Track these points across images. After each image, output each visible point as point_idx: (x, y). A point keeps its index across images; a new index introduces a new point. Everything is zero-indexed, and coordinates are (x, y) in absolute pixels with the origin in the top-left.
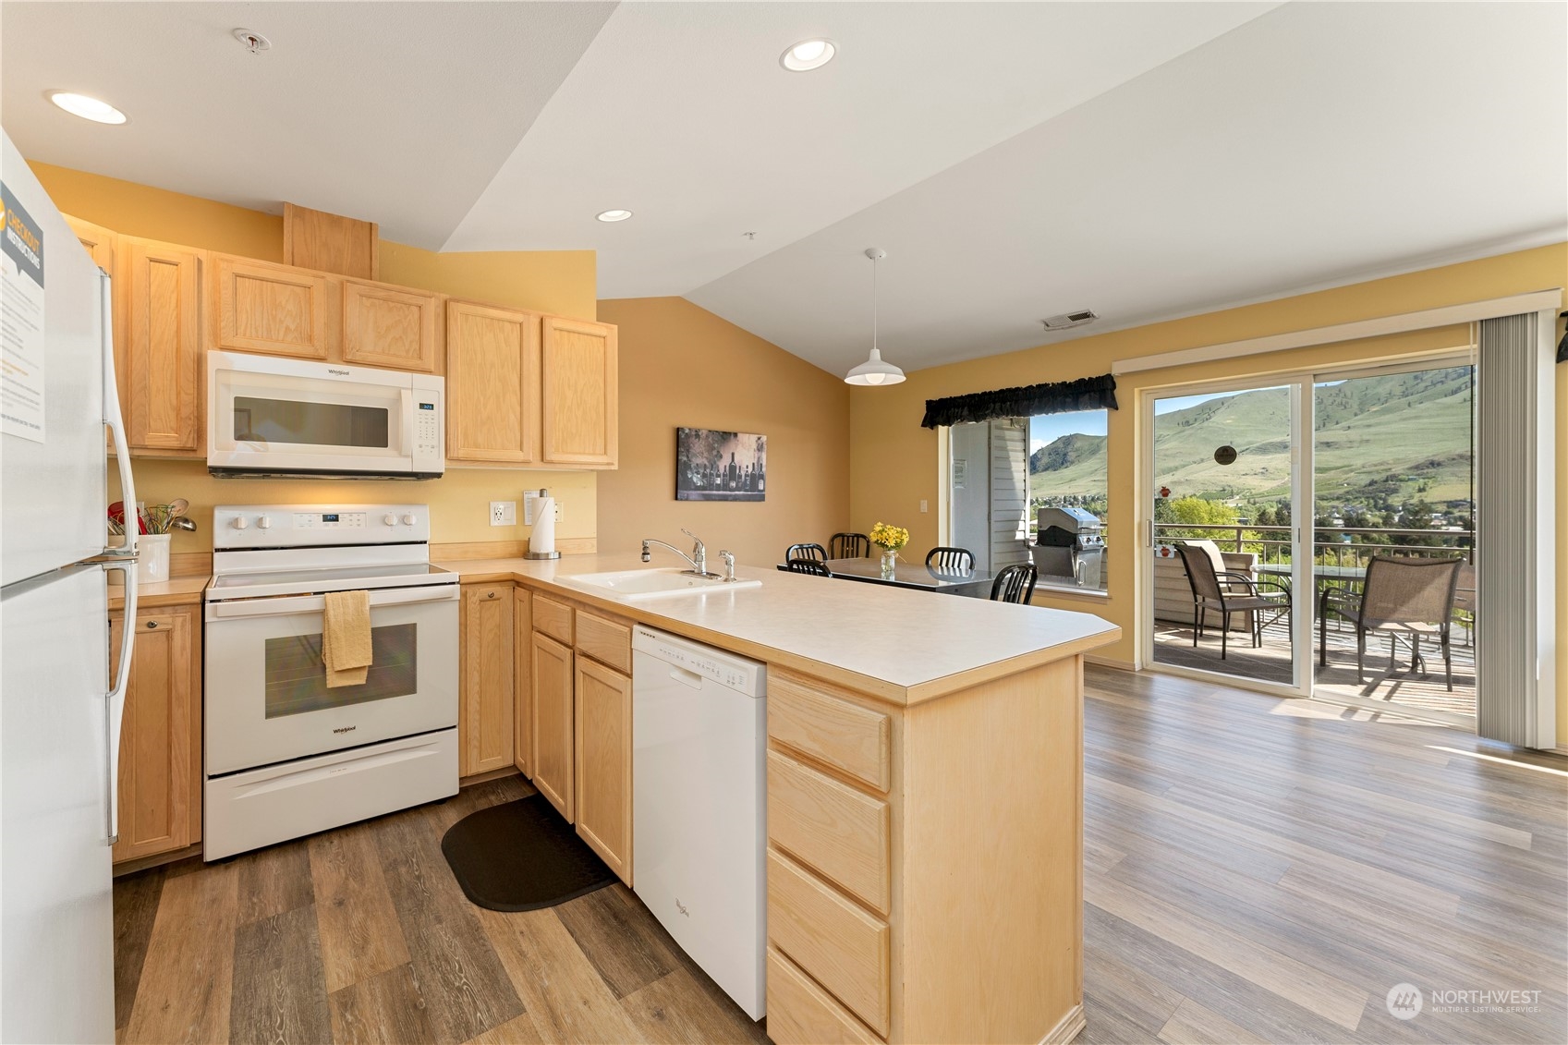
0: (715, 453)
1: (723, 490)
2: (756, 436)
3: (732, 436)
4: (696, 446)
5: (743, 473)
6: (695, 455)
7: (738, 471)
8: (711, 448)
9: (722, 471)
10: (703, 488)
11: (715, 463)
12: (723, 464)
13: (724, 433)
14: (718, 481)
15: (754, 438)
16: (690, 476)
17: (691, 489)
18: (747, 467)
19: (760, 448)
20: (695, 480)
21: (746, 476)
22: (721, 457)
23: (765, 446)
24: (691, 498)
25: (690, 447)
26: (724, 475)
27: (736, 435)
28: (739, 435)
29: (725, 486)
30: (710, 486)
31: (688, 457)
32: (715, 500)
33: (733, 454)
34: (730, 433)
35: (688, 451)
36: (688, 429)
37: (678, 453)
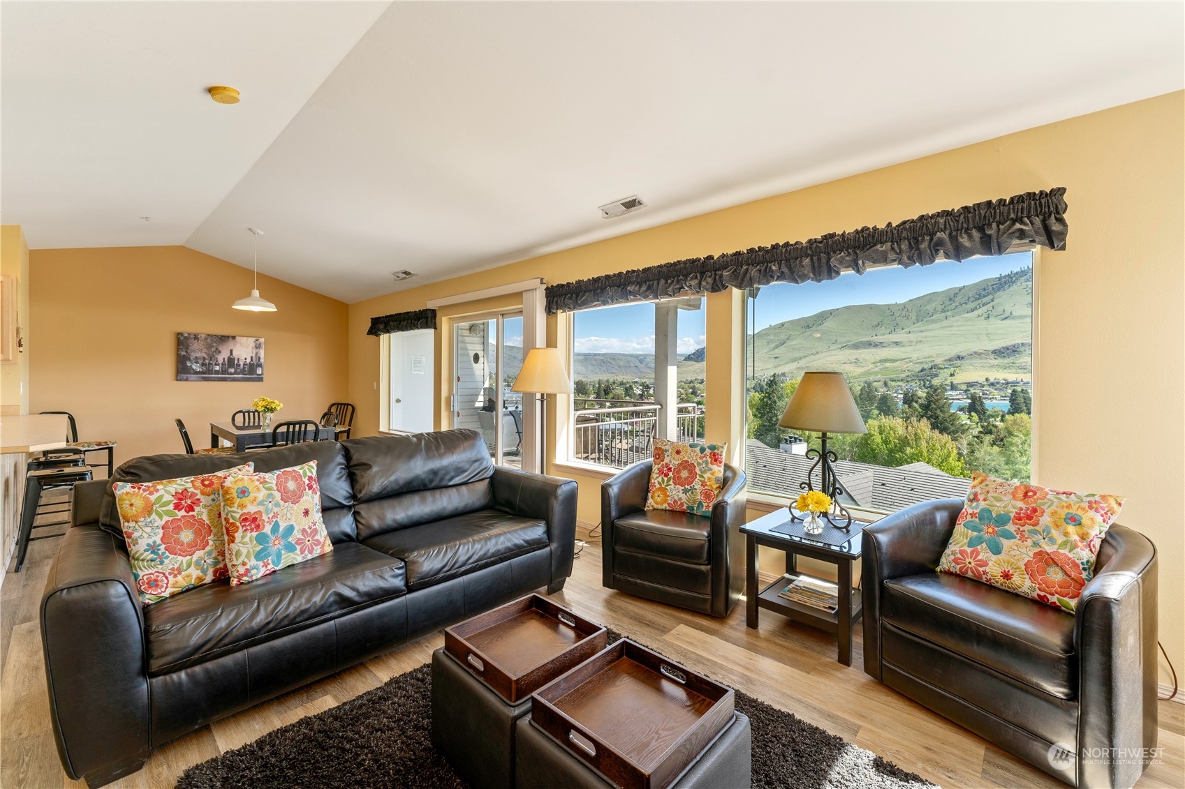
0: (213, 349)
1: (222, 374)
2: (254, 339)
3: (231, 339)
4: (195, 345)
5: (241, 363)
6: (195, 351)
7: (236, 362)
8: (209, 347)
9: (220, 361)
10: (203, 373)
11: (214, 356)
12: (223, 356)
13: (222, 336)
14: (217, 368)
15: (251, 340)
16: (189, 365)
17: (190, 374)
18: (246, 359)
19: (258, 346)
20: (194, 367)
21: (244, 364)
22: (220, 352)
23: (263, 345)
24: (190, 379)
25: (188, 345)
26: (222, 364)
27: (234, 338)
28: (237, 338)
29: (224, 372)
30: (210, 372)
31: (187, 352)
32: (214, 381)
33: (231, 351)
34: (229, 337)
35: (187, 348)
36: (189, 334)
37: (178, 349)
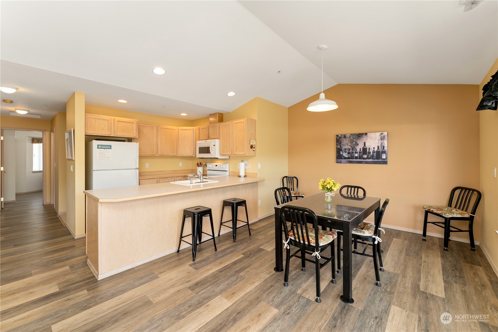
0: (354, 143)
1: (359, 159)
2: (379, 133)
3: (364, 135)
4: (344, 141)
5: (371, 151)
6: (344, 145)
7: (368, 150)
8: (352, 141)
9: (358, 150)
10: (349, 158)
11: (354, 147)
12: (360, 147)
13: (359, 134)
14: (356, 155)
15: (378, 134)
16: (341, 154)
17: (342, 159)
18: (374, 148)
19: (382, 139)
20: (344, 155)
21: (373, 152)
22: (358, 144)
23: (386, 137)
24: (342, 162)
25: (341, 142)
26: (359, 152)
27: (366, 134)
28: (369, 134)
29: (361, 157)
30: (352, 157)
31: (340, 146)
32: (355, 163)
33: (365, 143)
34: (363, 134)
35: (340, 143)
36: (341, 135)
37: (337, 145)
